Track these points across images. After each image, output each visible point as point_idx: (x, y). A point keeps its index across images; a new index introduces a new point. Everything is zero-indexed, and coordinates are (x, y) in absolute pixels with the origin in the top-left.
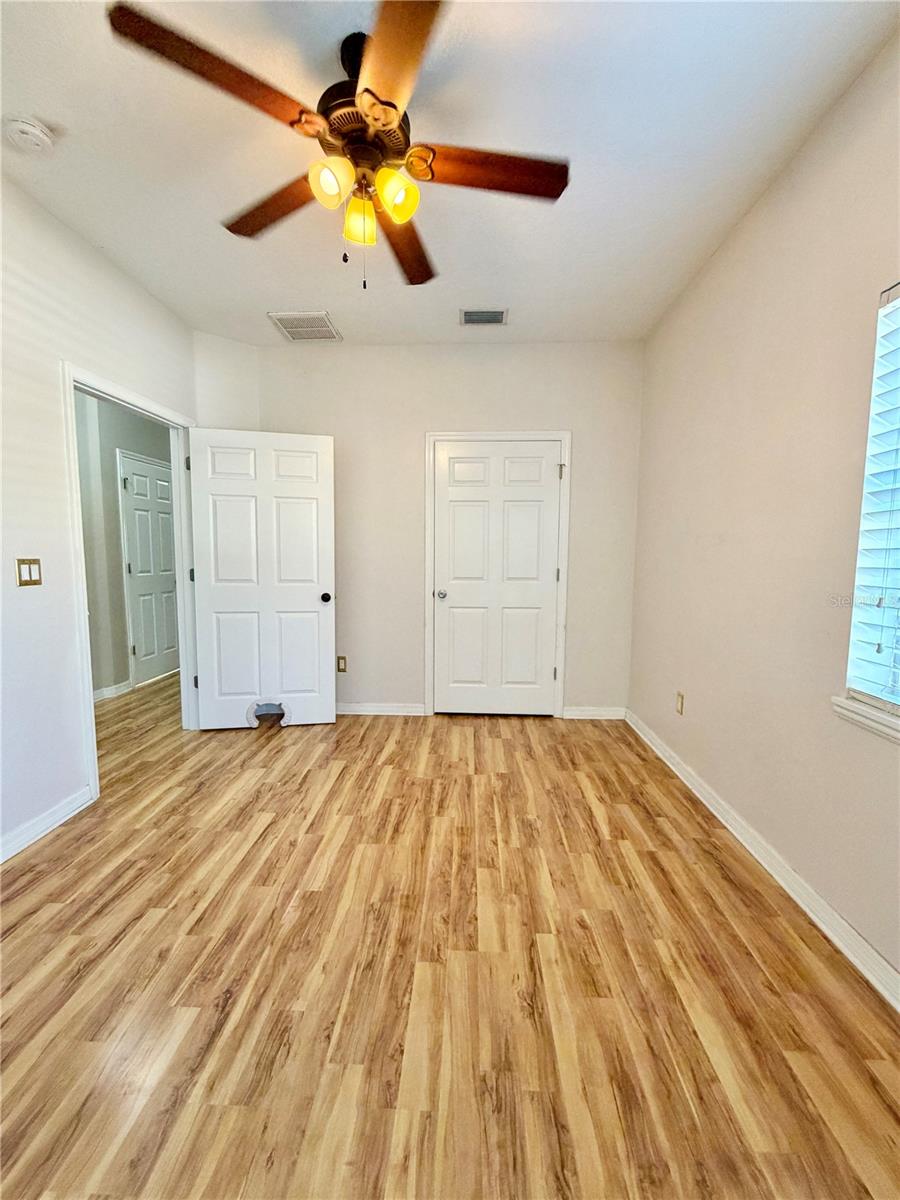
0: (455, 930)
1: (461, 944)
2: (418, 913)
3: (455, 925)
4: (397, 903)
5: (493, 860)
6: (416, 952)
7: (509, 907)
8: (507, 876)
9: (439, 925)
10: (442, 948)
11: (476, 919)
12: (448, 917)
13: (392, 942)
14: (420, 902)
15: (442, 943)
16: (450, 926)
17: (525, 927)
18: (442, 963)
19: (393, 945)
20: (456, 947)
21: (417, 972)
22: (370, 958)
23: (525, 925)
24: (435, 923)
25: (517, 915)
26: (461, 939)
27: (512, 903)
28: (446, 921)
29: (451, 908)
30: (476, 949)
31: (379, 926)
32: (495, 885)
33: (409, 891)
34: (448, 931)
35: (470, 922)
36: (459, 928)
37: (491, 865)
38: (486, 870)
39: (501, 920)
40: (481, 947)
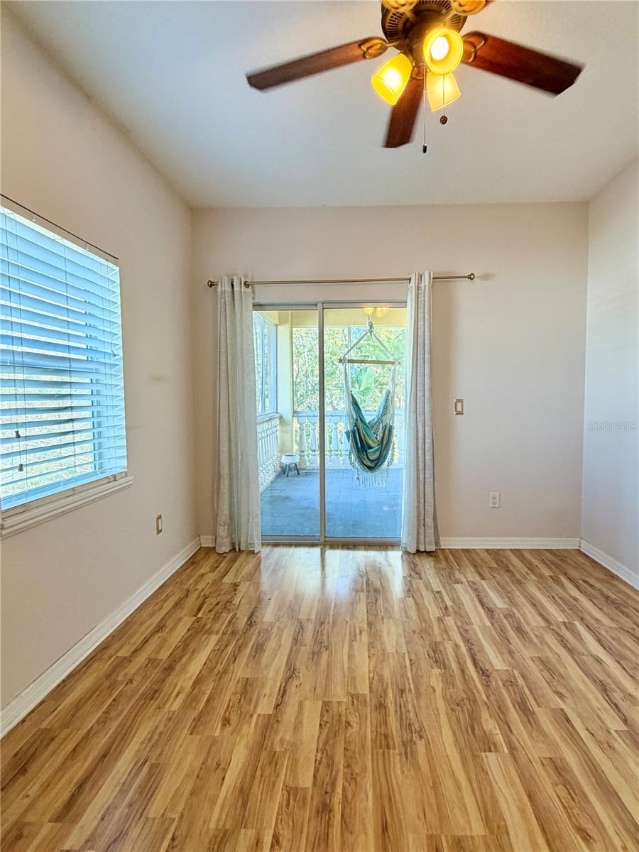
0: (340, 716)
1: (335, 705)
2: (374, 729)
3: (339, 721)
4: (397, 741)
5: (288, 805)
6: (371, 700)
7: (287, 737)
8: (278, 776)
9: (354, 720)
10: (350, 703)
11: (320, 725)
12: (346, 727)
13: (391, 707)
14: (374, 741)
15: (351, 706)
16: (344, 719)
17: (279, 719)
18: (350, 693)
19: (389, 704)
20: (339, 703)
21: (368, 689)
22: (404, 696)
23: (278, 721)
24: (358, 721)
25: (282, 729)
26: (335, 710)
27: (282, 741)
28: (348, 723)
29: (343, 737)
30: (324, 702)
31: (407, 718)
32: (294, 763)
33: (388, 753)
34: (346, 716)
35: (327, 722)
36: (336, 718)
37: (293, 792)
38: (301, 785)
39: (297, 726)
40: (320, 704)
